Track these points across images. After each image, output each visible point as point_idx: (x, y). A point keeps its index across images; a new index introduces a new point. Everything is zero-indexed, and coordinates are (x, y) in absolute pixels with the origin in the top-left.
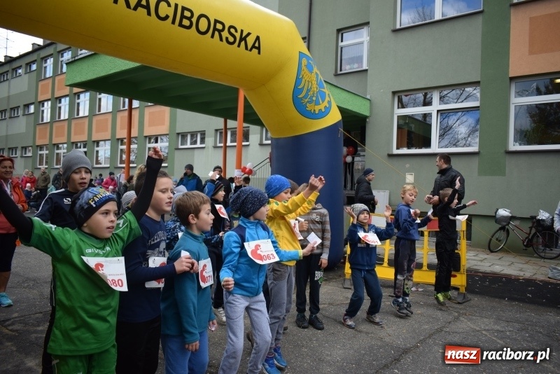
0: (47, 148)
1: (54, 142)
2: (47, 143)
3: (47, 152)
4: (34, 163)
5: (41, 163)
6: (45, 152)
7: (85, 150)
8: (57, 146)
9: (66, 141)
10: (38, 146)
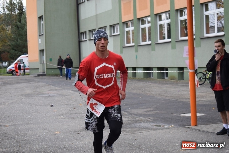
0: (132, 23)
1: (138, 17)
2: (132, 18)
3: (133, 28)
4: (122, 41)
5: (128, 42)
6: (131, 29)
7: (169, 21)
8: (142, 20)
9: (149, 14)
10: (124, 23)
